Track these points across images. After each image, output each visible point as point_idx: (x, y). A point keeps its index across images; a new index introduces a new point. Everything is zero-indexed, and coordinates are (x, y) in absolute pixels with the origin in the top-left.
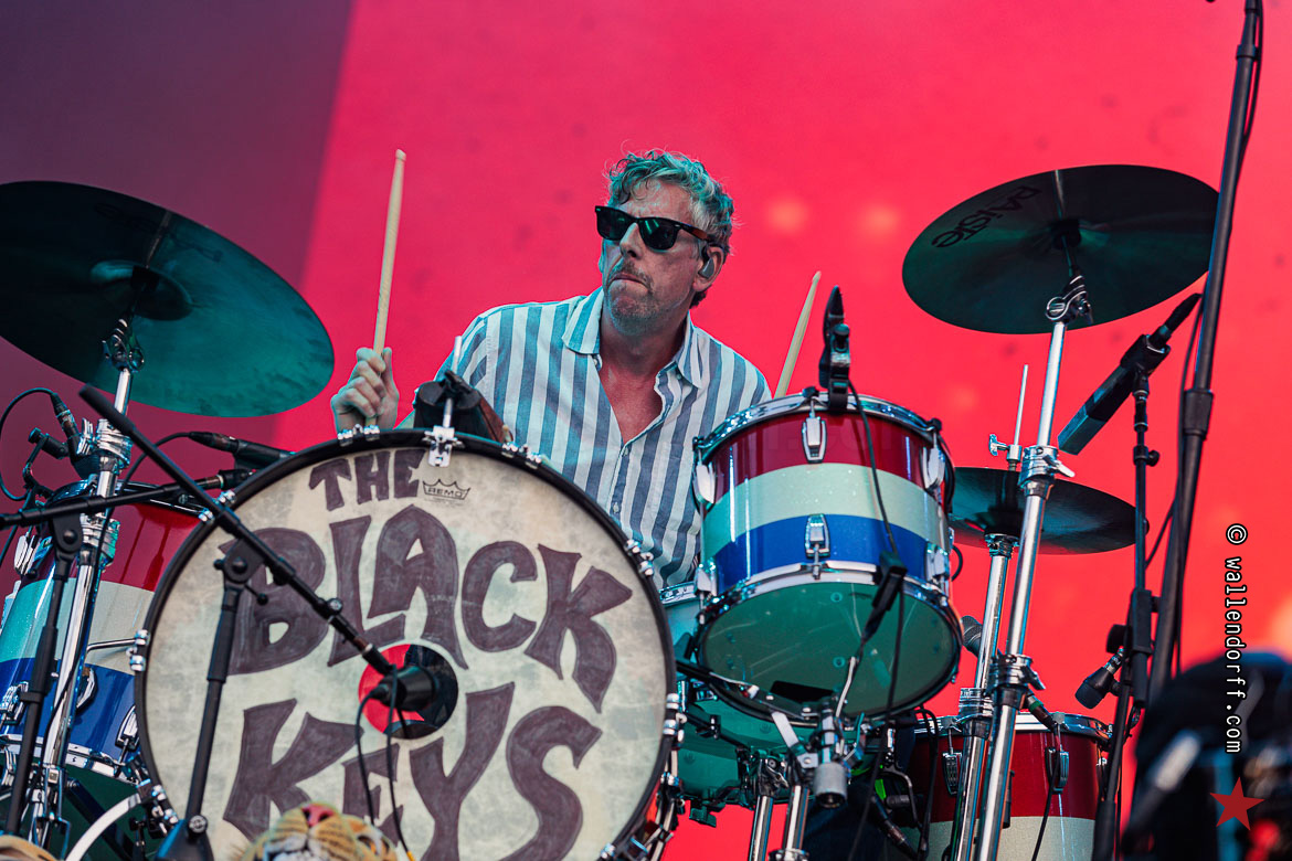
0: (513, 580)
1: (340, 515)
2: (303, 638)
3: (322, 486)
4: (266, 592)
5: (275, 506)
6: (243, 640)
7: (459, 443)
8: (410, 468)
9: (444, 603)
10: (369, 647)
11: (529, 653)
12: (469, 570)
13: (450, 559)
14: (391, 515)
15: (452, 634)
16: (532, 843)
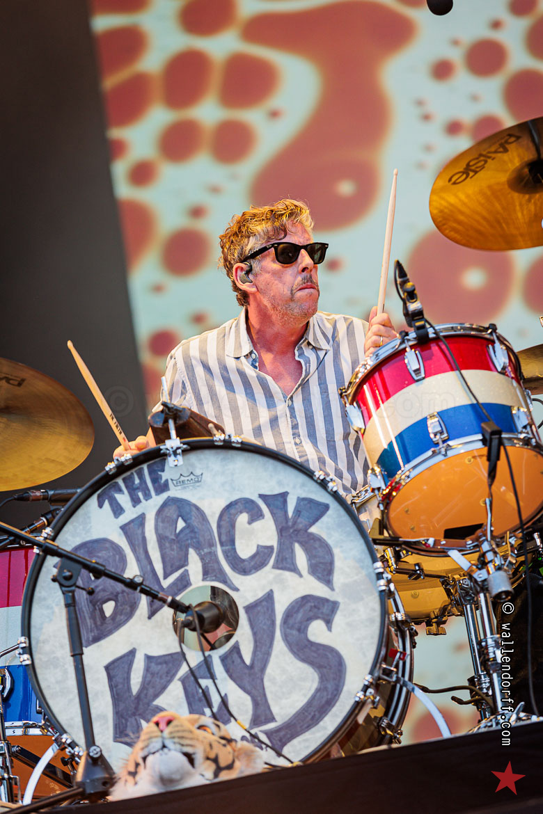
0: (250, 523)
1: (124, 519)
2: (126, 607)
3: (106, 504)
4: (93, 586)
5: (81, 527)
6: (88, 621)
7: (185, 446)
8: (160, 473)
9: (210, 553)
10: (170, 599)
11: (276, 567)
12: (219, 526)
13: (204, 523)
14: (157, 508)
15: (221, 571)
16: (318, 690)
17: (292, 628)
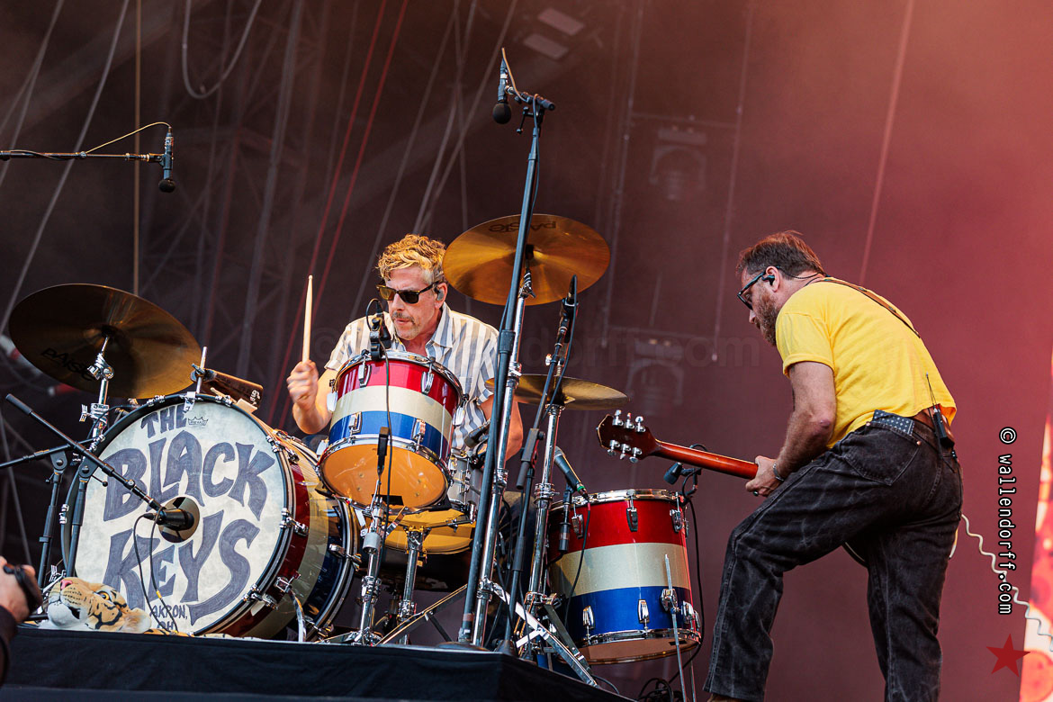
1: (153, 439)
2: (133, 503)
3: (146, 426)
6: (112, 503)
8: (183, 413)
9: (195, 476)
11: (229, 495)
12: (206, 459)
13: (199, 455)
14: (175, 436)
15: (198, 490)
16: (228, 586)
17: (227, 540)
